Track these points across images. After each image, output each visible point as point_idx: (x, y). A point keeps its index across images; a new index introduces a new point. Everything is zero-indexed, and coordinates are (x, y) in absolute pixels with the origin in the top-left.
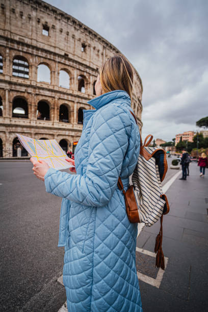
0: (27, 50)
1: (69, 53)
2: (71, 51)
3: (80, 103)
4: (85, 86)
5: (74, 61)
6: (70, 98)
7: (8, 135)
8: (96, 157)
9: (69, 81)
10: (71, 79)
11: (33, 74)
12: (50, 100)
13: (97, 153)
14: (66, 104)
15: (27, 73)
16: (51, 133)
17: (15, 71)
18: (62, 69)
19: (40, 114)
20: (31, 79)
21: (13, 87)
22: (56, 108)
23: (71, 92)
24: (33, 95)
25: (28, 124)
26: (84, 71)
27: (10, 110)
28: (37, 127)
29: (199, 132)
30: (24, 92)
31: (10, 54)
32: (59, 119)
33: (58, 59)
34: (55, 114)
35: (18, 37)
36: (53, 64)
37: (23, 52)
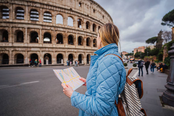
0: (51, 8)
1: (73, 8)
2: (74, 6)
3: (79, 34)
4: (82, 24)
5: (75, 12)
6: (74, 31)
7: (41, 53)
8: (102, 90)
9: (73, 23)
10: (74, 21)
11: (54, 20)
12: (63, 33)
13: (102, 88)
14: (71, 35)
15: (51, 20)
16: (64, 51)
17: (45, 19)
18: (69, 16)
19: (58, 41)
20: (53, 22)
21: (44, 27)
22: (66, 37)
23: (74, 28)
24: (54, 31)
25: (52, 46)
26: (80, 17)
27: (42, 39)
28: (56, 48)
29: (148, 47)
30: (49, 30)
31: (42, 11)
32: (68, 43)
33: (66, 11)
34: (66, 40)
35: (46, 2)
36: (64, 14)
37: (49, 9)
